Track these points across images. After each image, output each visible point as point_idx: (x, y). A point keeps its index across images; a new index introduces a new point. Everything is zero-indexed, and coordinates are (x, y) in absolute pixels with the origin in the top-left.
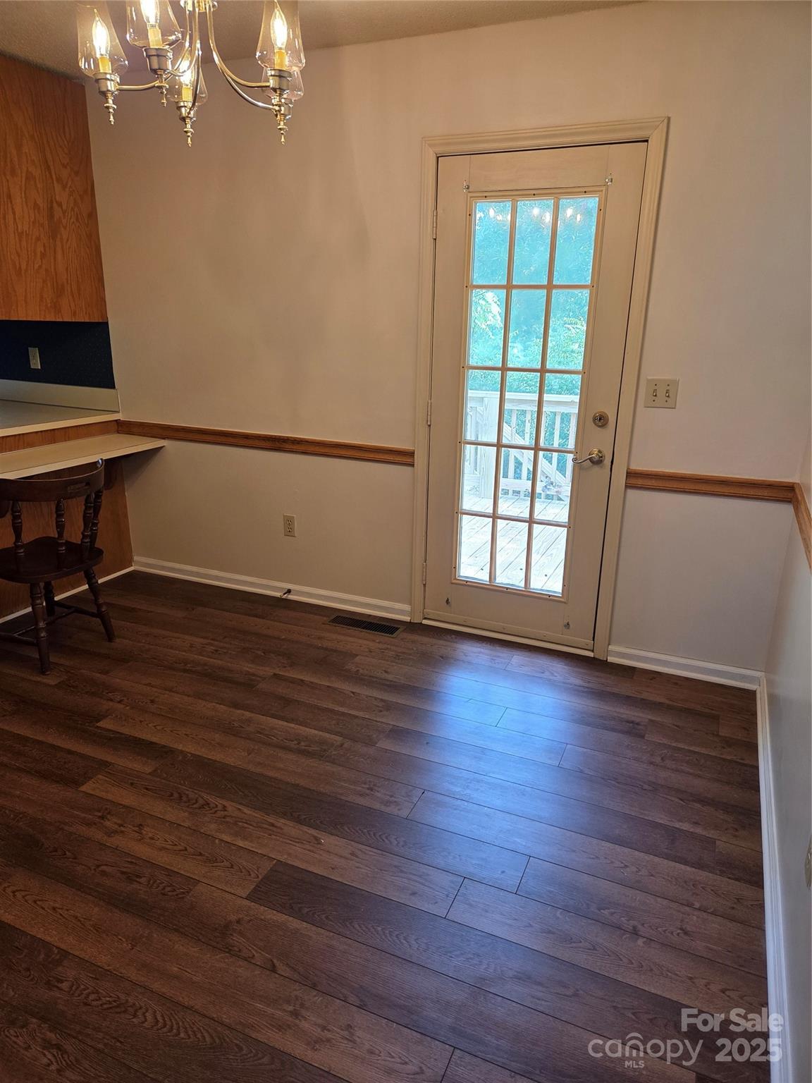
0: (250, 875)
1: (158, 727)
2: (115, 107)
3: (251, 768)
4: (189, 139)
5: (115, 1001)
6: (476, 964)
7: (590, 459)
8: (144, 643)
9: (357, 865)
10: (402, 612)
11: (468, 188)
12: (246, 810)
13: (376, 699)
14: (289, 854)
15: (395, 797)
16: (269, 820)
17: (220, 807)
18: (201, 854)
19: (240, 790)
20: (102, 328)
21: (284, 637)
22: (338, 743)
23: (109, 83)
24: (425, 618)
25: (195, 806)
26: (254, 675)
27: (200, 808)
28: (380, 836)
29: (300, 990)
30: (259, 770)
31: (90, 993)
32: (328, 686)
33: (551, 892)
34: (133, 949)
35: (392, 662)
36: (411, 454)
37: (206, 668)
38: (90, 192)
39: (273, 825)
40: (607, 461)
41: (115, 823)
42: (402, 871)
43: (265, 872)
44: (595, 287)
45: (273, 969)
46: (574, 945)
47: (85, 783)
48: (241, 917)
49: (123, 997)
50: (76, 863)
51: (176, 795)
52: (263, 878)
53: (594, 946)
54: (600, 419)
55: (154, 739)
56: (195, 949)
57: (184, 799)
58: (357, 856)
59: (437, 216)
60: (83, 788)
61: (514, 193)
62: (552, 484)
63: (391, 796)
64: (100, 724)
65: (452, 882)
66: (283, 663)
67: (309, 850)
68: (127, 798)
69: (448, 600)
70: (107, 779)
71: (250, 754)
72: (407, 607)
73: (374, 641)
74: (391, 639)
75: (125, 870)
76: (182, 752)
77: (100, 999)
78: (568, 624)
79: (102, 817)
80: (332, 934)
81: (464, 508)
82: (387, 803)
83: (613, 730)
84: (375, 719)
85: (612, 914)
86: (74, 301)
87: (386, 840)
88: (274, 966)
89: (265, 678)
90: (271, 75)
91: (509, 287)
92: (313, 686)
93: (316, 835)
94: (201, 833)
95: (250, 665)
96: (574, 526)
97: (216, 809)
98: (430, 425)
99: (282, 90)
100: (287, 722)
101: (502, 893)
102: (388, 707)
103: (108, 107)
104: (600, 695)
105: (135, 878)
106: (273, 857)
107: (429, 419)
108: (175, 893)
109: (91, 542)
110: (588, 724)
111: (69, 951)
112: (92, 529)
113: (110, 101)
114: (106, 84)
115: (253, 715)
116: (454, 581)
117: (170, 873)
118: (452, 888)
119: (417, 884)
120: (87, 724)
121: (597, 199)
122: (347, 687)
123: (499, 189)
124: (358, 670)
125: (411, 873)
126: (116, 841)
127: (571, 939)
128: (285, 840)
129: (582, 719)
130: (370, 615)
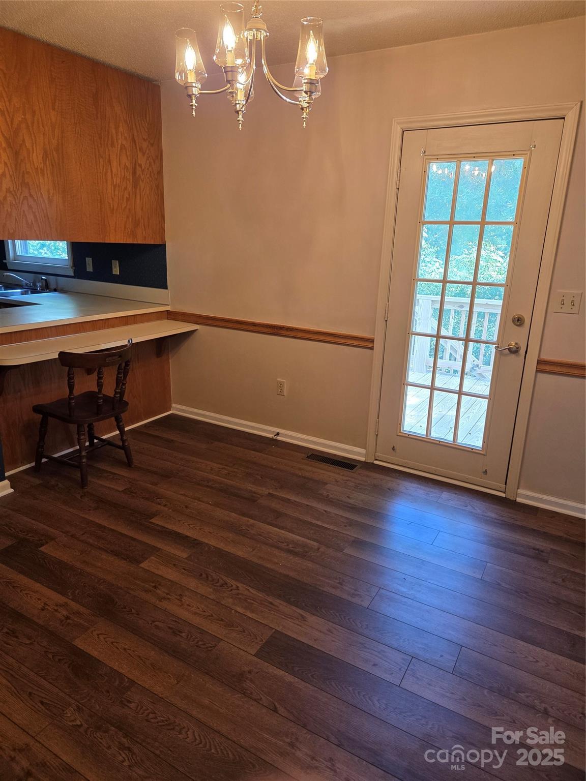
0: (257, 639)
1: (191, 526)
2: (197, 105)
3: (255, 560)
4: (240, 125)
5: (166, 721)
6: (424, 724)
7: (509, 349)
8: (180, 465)
9: (333, 639)
10: (359, 454)
11: (425, 153)
12: (252, 590)
13: (342, 517)
14: (284, 627)
15: (358, 591)
16: (268, 599)
17: (234, 587)
18: (222, 620)
19: (248, 575)
20: (161, 248)
21: (274, 467)
22: (316, 548)
23: (194, 89)
24: (376, 460)
25: (218, 584)
26: (255, 493)
27: (221, 586)
28: (348, 619)
29: (294, 728)
30: (260, 562)
31: (150, 713)
32: (307, 505)
33: (479, 675)
34: (178, 683)
35: (353, 490)
36: (372, 341)
37: (222, 485)
38: (159, 157)
39: (271, 603)
40: (522, 351)
41: (164, 592)
42: (366, 647)
43: (268, 638)
44: (519, 223)
45: (275, 710)
46: (498, 717)
47: (143, 561)
48: (252, 668)
49: (171, 717)
50: (139, 618)
51: (204, 575)
52: (266, 642)
53: (514, 720)
54: (518, 320)
55: (188, 534)
56: (221, 689)
57: (210, 579)
58: (332, 632)
59: (400, 172)
60: (142, 565)
61: (458, 157)
62: (478, 366)
63: (356, 590)
64: (152, 520)
65: (403, 659)
66: (275, 486)
67: (298, 625)
68: (171, 574)
69: (394, 447)
70: (157, 560)
71: (253, 550)
72: (363, 451)
73: (339, 474)
74: (352, 474)
75: (171, 626)
76: (207, 544)
77: (156, 718)
78: (486, 471)
79: (155, 587)
80: (316, 689)
81: (409, 380)
82: (353, 595)
83: (523, 554)
84: (341, 531)
85: (527, 697)
86: (145, 230)
87: (353, 623)
88: (276, 708)
89: (263, 496)
90: (305, 83)
91: (452, 223)
92: (297, 505)
93: (303, 614)
94: (222, 604)
95: (252, 486)
96: (493, 399)
97: (232, 588)
98: (387, 321)
99: (311, 92)
100: (279, 529)
101: (441, 672)
102: (351, 523)
103: (192, 106)
104: (512, 527)
105: (178, 633)
106: (273, 627)
107: (386, 316)
108: (205, 646)
109: (120, 397)
110: (504, 549)
111: (136, 681)
112: (122, 388)
113: (194, 101)
114: (192, 90)
115: (255, 522)
116: (399, 434)
117: (202, 632)
118: (403, 664)
119: (376, 658)
120: (143, 520)
121: (523, 160)
122: (320, 506)
123: (447, 153)
124: (328, 495)
125: (372, 650)
126: (165, 604)
127: (496, 713)
128: (280, 616)
129: (496, 544)
130: (336, 455)
